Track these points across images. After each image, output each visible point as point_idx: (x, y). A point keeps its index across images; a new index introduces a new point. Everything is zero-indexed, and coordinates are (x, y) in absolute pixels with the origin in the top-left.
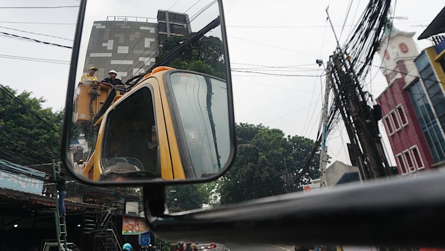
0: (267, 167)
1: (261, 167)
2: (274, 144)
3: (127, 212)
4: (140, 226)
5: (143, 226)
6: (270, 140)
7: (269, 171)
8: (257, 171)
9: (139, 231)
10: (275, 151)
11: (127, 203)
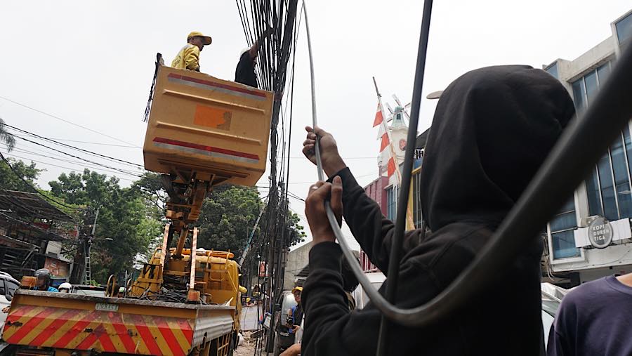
0: (227, 233)
1: (221, 231)
2: (244, 207)
3: (47, 252)
4: (61, 270)
5: (63, 270)
6: (241, 202)
7: (227, 236)
8: (215, 235)
9: (58, 275)
10: (242, 217)
11: (50, 242)
